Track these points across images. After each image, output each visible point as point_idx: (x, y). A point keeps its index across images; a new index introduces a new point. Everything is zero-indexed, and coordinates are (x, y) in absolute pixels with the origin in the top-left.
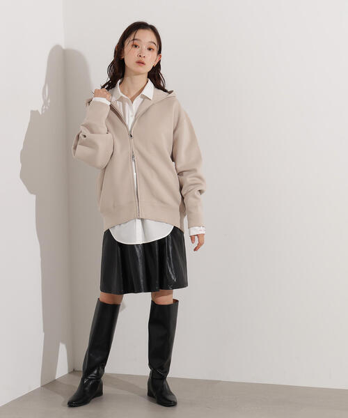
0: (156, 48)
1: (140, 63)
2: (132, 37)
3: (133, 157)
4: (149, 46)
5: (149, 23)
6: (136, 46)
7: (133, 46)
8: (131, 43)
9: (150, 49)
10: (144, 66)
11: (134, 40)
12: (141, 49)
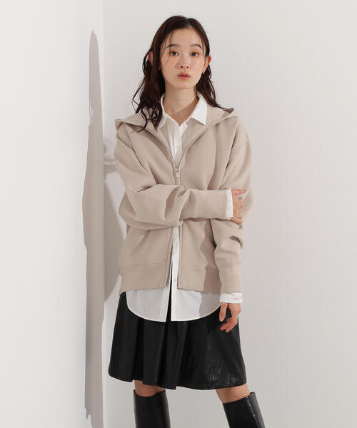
0: (201, 51)
1: (184, 76)
2: (167, 43)
4: (192, 51)
5: (188, 15)
6: (174, 53)
7: (170, 53)
8: (168, 50)
9: (194, 54)
10: (189, 79)
11: (170, 46)
12: (182, 57)
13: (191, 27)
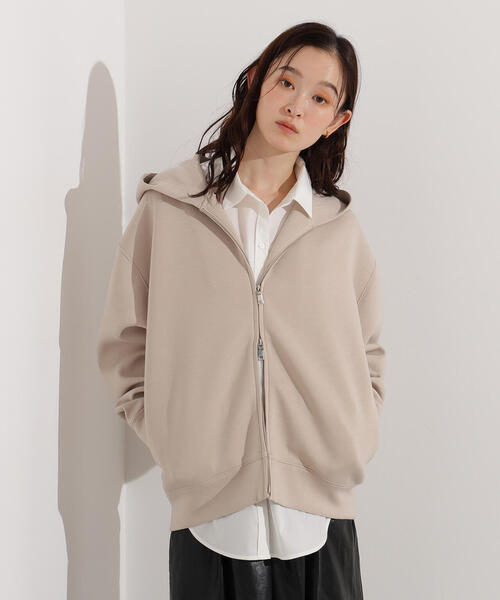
2: (284, 61)
3: (260, 348)
4: (318, 93)
5: (340, 31)
6: (288, 84)
7: (280, 80)
9: (319, 99)
11: (286, 68)
12: (298, 95)
13: (335, 52)
